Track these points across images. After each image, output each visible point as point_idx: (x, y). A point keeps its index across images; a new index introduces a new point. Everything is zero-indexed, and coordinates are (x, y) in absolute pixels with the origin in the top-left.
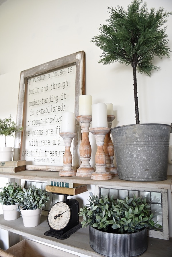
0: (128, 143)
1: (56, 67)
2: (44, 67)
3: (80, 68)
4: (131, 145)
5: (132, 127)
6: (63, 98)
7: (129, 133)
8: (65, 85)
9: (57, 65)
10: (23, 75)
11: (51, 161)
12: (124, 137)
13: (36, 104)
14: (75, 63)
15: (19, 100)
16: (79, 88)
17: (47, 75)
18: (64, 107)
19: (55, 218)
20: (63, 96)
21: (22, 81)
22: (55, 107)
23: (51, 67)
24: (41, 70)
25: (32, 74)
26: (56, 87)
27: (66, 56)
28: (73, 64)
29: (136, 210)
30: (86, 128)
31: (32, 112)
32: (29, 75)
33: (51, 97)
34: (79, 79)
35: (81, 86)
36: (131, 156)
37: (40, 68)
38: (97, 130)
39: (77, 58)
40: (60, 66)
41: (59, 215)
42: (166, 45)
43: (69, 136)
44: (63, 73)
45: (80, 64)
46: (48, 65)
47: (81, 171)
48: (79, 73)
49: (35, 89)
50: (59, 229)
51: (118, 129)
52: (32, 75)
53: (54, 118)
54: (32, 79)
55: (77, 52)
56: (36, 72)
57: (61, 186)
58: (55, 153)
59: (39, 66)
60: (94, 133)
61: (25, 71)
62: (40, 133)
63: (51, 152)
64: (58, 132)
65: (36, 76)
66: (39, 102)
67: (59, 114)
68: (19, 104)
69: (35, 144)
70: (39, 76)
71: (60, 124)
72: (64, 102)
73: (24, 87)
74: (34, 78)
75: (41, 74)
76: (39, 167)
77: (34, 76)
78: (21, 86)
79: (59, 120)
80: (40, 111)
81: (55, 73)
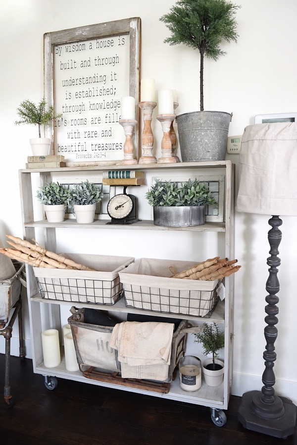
0: (194, 129)
1: (101, 35)
2: (82, 32)
3: (135, 41)
4: (196, 130)
5: (197, 114)
6: (113, 78)
7: (195, 119)
8: (115, 61)
9: (102, 31)
10: (48, 40)
11: (100, 156)
12: (191, 123)
13: (74, 83)
14: (129, 32)
15: (46, 76)
16: (134, 68)
17: (87, 43)
18: (114, 91)
19: (117, 208)
20: (113, 75)
21: (48, 48)
22: (103, 90)
23: (94, 34)
24: (78, 36)
25: (64, 41)
26: (101, 62)
27: (115, 21)
28: (126, 33)
29: (198, 187)
30: (149, 116)
31: (68, 94)
32: (59, 41)
33: (96, 75)
34: (134, 56)
35: (137, 65)
36: (196, 140)
37: (77, 33)
38: (165, 117)
39: (131, 27)
40: (107, 34)
41: (120, 206)
42: (234, 29)
43: (131, 124)
44: (112, 44)
45: (135, 35)
46: (89, 30)
47: (145, 159)
48: (135, 47)
49: (70, 63)
50: (122, 217)
51: (184, 116)
53: (101, 104)
54: (63, 47)
55: (131, 18)
56: (71, 37)
57: (120, 178)
58: (105, 146)
59: (75, 29)
60: (161, 120)
61: (51, 33)
62: (83, 122)
63: (99, 146)
64: (108, 121)
65: (70, 43)
66: (78, 82)
67: (109, 99)
68: (46, 83)
69: (77, 137)
70: (75, 44)
71: (111, 111)
72: (115, 84)
73: (52, 58)
74: (67, 45)
75: (78, 42)
76: (84, 163)
77: (66, 43)
78: (46, 56)
79: (108, 107)
80: (80, 93)
81: (99, 43)
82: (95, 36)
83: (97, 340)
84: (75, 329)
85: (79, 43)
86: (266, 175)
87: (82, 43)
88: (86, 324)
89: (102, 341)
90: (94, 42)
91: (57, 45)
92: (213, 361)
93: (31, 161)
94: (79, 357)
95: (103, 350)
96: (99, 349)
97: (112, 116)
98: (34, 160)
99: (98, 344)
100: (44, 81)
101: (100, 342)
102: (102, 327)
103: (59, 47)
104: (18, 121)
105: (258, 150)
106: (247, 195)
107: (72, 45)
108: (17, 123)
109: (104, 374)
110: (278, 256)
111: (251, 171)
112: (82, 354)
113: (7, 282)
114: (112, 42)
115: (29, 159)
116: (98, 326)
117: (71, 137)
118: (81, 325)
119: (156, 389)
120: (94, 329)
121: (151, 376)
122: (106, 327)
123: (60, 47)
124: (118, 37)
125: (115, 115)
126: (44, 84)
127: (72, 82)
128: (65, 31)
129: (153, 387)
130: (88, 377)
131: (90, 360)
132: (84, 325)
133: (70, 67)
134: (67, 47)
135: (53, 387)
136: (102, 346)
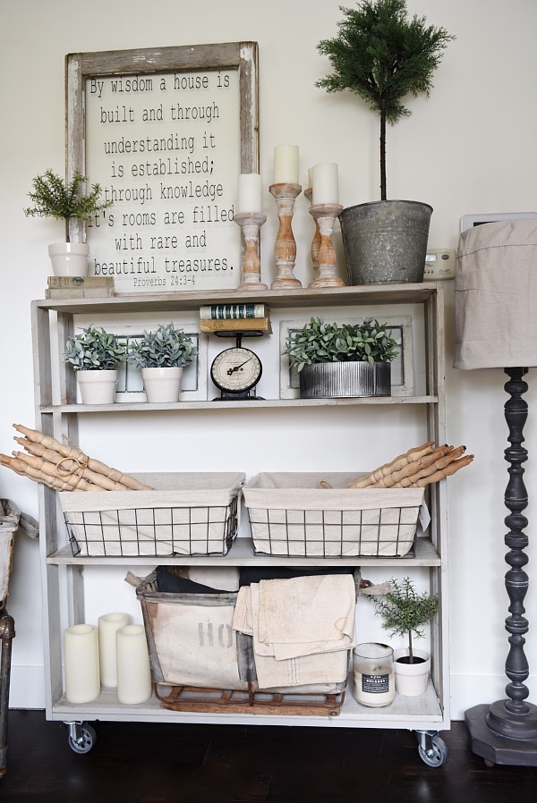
0: (379, 229)
1: (184, 67)
2: (147, 59)
3: (250, 82)
4: (383, 231)
6: (208, 144)
8: (211, 113)
9: (187, 60)
10: (74, 66)
11: (183, 282)
12: (373, 219)
13: (128, 149)
14: (238, 66)
15: (70, 132)
16: (249, 127)
17: (157, 80)
18: (210, 166)
19: (230, 372)
20: (208, 138)
21: (75, 82)
22: (187, 164)
23: (171, 64)
24: (137, 64)
26: (181, 114)
27: (212, 45)
28: (233, 67)
30: (290, 208)
31: (116, 168)
32: (98, 70)
33: (175, 137)
34: (249, 107)
35: (254, 123)
36: (383, 248)
37: (136, 60)
39: (242, 57)
40: (197, 66)
41: (236, 369)
44: (205, 84)
45: (250, 72)
46: (160, 57)
48: (249, 92)
49: (121, 111)
52: (110, 71)
53: (184, 188)
54: (108, 83)
55: (243, 43)
56: (123, 65)
57: (235, 318)
58: (192, 264)
59: (132, 51)
61: (81, 54)
62: (148, 219)
63: (182, 264)
64: (199, 220)
65: (121, 76)
66: (138, 147)
67: (200, 180)
68: (71, 144)
69: (135, 246)
70: (132, 79)
71: (204, 202)
72: (211, 154)
73: (83, 100)
74: (114, 80)
75: (137, 75)
77: (113, 76)
78: (72, 96)
79: (198, 194)
80: (142, 167)
81: (180, 80)
82: (173, 67)
83: (200, 625)
84: (151, 609)
85: (140, 78)
87: (145, 78)
88: (179, 595)
89: (210, 626)
90: (170, 79)
91: (93, 77)
92: (410, 649)
93: (55, 286)
94: (156, 667)
95: (211, 644)
96: (202, 643)
97: (206, 210)
98: (63, 284)
99: (201, 634)
100: (67, 140)
101: (205, 628)
102: (213, 596)
103: (97, 81)
104: (32, 208)
105: (499, 261)
107: (124, 80)
108: (29, 211)
110: (522, 445)
112: (164, 660)
114: (205, 80)
115: (53, 281)
116: (203, 595)
117: (122, 247)
118: (168, 597)
119: (316, 710)
120: (196, 602)
121: (316, 676)
122: (222, 595)
123: (101, 81)
124: (216, 74)
125: (213, 209)
126: (67, 146)
127: (126, 147)
128: (112, 52)
129: (310, 707)
131: (179, 672)
132: (174, 597)
133: (121, 119)
134: (114, 83)
135: (88, 747)
136: (210, 635)
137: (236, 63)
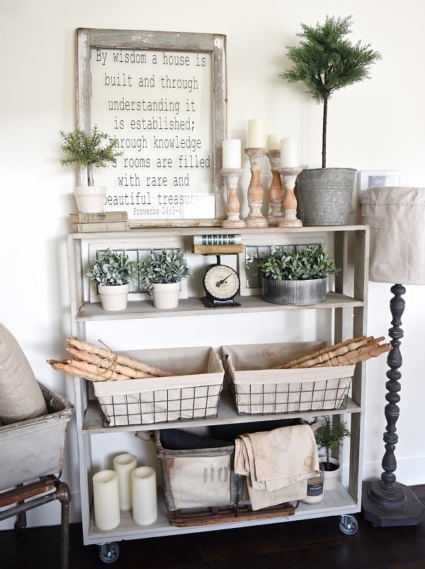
0: (329, 187)
1: (172, 48)
2: (143, 39)
3: (221, 64)
4: (331, 189)
5: (335, 170)
6: (190, 109)
8: (190, 85)
9: (174, 43)
11: (172, 212)
12: (325, 180)
13: (128, 108)
14: (212, 52)
16: (221, 99)
17: (150, 55)
18: (192, 125)
19: (218, 285)
20: (190, 104)
21: (84, 50)
22: (174, 122)
23: (161, 44)
24: (135, 42)
26: (169, 83)
27: (193, 33)
28: (208, 52)
31: (119, 122)
32: (103, 43)
33: (164, 101)
34: (221, 83)
35: (224, 96)
37: (134, 38)
39: (215, 45)
40: (182, 48)
41: (222, 282)
44: (187, 63)
45: (221, 57)
46: (153, 38)
49: (121, 77)
52: (112, 45)
53: (172, 141)
54: (110, 52)
55: (216, 34)
56: (123, 41)
57: (220, 244)
58: (179, 199)
59: (131, 32)
61: (89, 29)
62: (144, 163)
63: (171, 198)
64: (183, 165)
65: (121, 49)
66: (135, 106)
67: (184, 135)
68: (82, 101)
69: (134, 183)
70: (130, 52)
71: (186, 152)
72: (193, 116)
73: (91, 66)
74: (115, 52)
75: (134, 50)
76: (149, 222)
77: (114, 48)
78: (81, 61)
79: (183, 145)
80: (139, 123)
81: (168, 57)
82: (163, 47)
83: (206, 470)
84: (169, 462)
85: (137, 52)
86: (416, 243)
87: (141, 53)
88: (191, 451)
89: (212, 469)
90: (159, 55)
91: (98, 48)
92: (328, 459)
93: (85, 221)
94: (170, 500)
95: (212, 481)
96: (205, 481)
97: (188, 158)
98: (90, 219)
99: (205, 476)
101: (209, 471)
102: (216, 449)
103: (102, 51)
105: (406, 214)
106: (388, 263)
107: (124, 52)
109: (201, 514)
110: (400, 327)
111: (396, 238)
112: (177, 496)
113: (67, 412)
114: (187, 59)
115: (83, 218)
116: (209, 449)
117: (125, 184)
118: (183, 453)
119: (280, 514)
120: (203, 455)
121: (290, 497)
122: (222, 448)
123: (105, 52)
124: (196, 55)
125: (194, 158)
127: (125, 106)
128: (114, 31)
129: (276, 512)
130: (182, 525)
131: (187, 501)
132: (188, 453)
133: (122, 83)
134: (116, 54)
135: (115, 558)
136: (212, 476)
137: (211, 49)
